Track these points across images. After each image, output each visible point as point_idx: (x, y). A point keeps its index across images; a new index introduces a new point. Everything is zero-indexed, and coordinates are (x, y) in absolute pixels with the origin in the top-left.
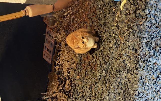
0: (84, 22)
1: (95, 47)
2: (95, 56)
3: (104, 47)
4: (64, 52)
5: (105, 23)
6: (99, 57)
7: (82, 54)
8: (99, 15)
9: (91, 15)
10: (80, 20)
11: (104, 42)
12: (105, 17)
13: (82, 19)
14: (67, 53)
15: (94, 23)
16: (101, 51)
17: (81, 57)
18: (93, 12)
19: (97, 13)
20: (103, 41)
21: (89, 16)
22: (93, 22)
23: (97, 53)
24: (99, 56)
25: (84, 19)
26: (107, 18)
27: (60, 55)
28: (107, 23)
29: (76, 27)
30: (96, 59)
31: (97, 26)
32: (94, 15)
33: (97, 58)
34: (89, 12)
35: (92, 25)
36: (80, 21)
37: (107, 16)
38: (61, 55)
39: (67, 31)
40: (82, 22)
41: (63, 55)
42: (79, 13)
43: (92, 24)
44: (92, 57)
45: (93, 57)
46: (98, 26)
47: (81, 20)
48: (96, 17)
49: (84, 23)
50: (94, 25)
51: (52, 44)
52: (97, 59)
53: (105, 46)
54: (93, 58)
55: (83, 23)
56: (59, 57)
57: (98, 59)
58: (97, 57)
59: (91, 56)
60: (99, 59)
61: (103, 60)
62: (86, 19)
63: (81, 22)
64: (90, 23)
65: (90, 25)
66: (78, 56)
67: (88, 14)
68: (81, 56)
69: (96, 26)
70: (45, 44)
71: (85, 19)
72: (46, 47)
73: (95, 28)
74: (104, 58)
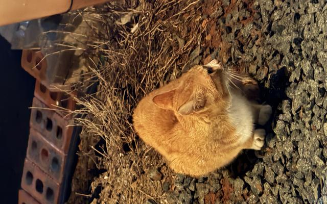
0: (204, 50)
1: (257, 145)
2: (255, 184)
3: (295, 144)
4: (118, 175)
5: (298, 41)
6: (272, 185)
7: (196, 181)
8: (270, 15)
9: (235, 19)
10: (186, 43)
11: (293, 121)
12: (297, 16)
13: (195, 38)
14: (131, 179)
15: (247, 50)
16: (280, 160)
17: (193, 193)
18: (241, 6)
19: (259, 6)
20: (292, 116)
21: (224, 22)
22: (242, 45)
23: (264, 171)
24: (275, 182)
25: (203, 36)
26: (305, 19)
27: (100, 188)
28: (308, 41)
29: (171, 71)
30: (261, 194)
31: (261, 62)
32: (245, 18)
33: (263, 188)
34: (222, 7)
35: (239, 59)
36: (186, 46)
37: (305, 11)
38: (107, 188)
39: (132, 91)
40: (194, 48)
41: (113, 186)
42: (179, 13)
43: (237, 52)
44: (244, 188)
45: (247, 186)
46: (264, 60)
47: (189, 40)
48: (254, 24)
49: (201, 54)
50: (248, 58)
51: (55, 161)
52: (264, 196)
53: (298, 138)
54: (246, 191)
55: (197, 51)
56: (98, 197)
57: (271, 193)
58: (267, 186)
59: (238, 183)
60: (275, 193)
61: (294, 194)
62: (212, 37)
63: (190, 49)
64: (229, 51)
65: (230, 60)
66: (180, 187)
67: (222, 17)
68: (192, 188)
69: (255, 58)
70: (29, 162)
71: (208, 38)
72: (30, 175)
73: (253, 69)
74: (296, 187)
